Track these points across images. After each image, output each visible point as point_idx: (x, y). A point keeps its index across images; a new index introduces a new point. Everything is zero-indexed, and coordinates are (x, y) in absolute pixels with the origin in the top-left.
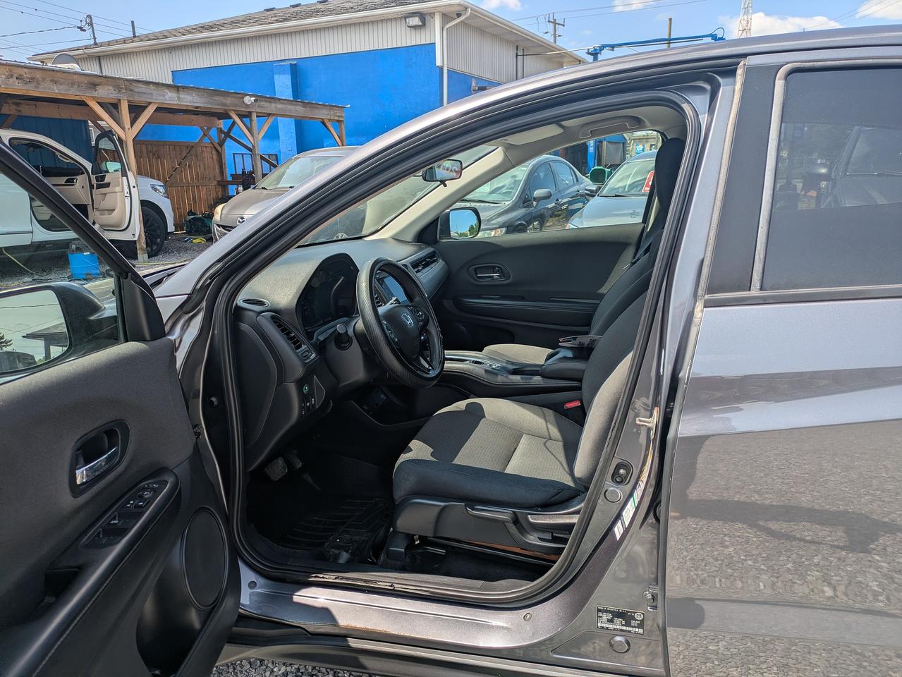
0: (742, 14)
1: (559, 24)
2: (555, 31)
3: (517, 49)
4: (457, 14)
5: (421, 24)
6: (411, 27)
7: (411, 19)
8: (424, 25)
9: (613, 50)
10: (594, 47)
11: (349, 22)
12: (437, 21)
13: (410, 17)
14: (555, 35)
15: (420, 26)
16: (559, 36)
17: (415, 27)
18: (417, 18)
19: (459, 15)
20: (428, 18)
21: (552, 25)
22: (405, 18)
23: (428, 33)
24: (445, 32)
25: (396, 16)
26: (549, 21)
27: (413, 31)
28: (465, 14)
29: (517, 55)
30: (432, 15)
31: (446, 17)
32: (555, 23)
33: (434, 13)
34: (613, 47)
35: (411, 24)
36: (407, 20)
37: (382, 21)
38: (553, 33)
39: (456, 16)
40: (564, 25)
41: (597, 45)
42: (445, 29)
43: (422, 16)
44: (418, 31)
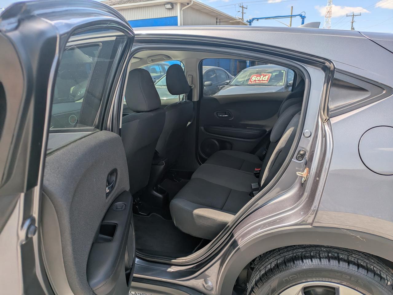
0: (328, 5)
1: (244, 8)
2: (243, 11)
3: (217, 19)
4: (187, 4)
5: (171, 7)
6: (167, 9)
7: (167, 5)
8: (173, 8)
9: (258, 20)
10: (250, 19)
11: (141, 6)
12: (179, 6)
13: (167, 4)
14: (243, 13)
15: (171, 8)
16: (245, 13)
17: (169, 9)
18: (169, 5)
19: (188, 4)
20: (174, 5)
21: (241, 8)
22: (165, 5)
23: (174, 11)
24: (182, 11)
25: (161, 4)
26: (240, 7)
27: (168, 11)
28: (190, 4)
29: (217, 22)
30: (176, 4)
31: (182, 5)
32: (243, 7)
33: (177, 3)
34: (258, 19)
35: (167, 7)
36: (165, 6)
37: (155, 6)
38: (242, 12)
39: (187, 5)
40: (247, 8)
41: (251, 18)
42: (182, 10)
43: (172, 4)
44: (170, 11)
